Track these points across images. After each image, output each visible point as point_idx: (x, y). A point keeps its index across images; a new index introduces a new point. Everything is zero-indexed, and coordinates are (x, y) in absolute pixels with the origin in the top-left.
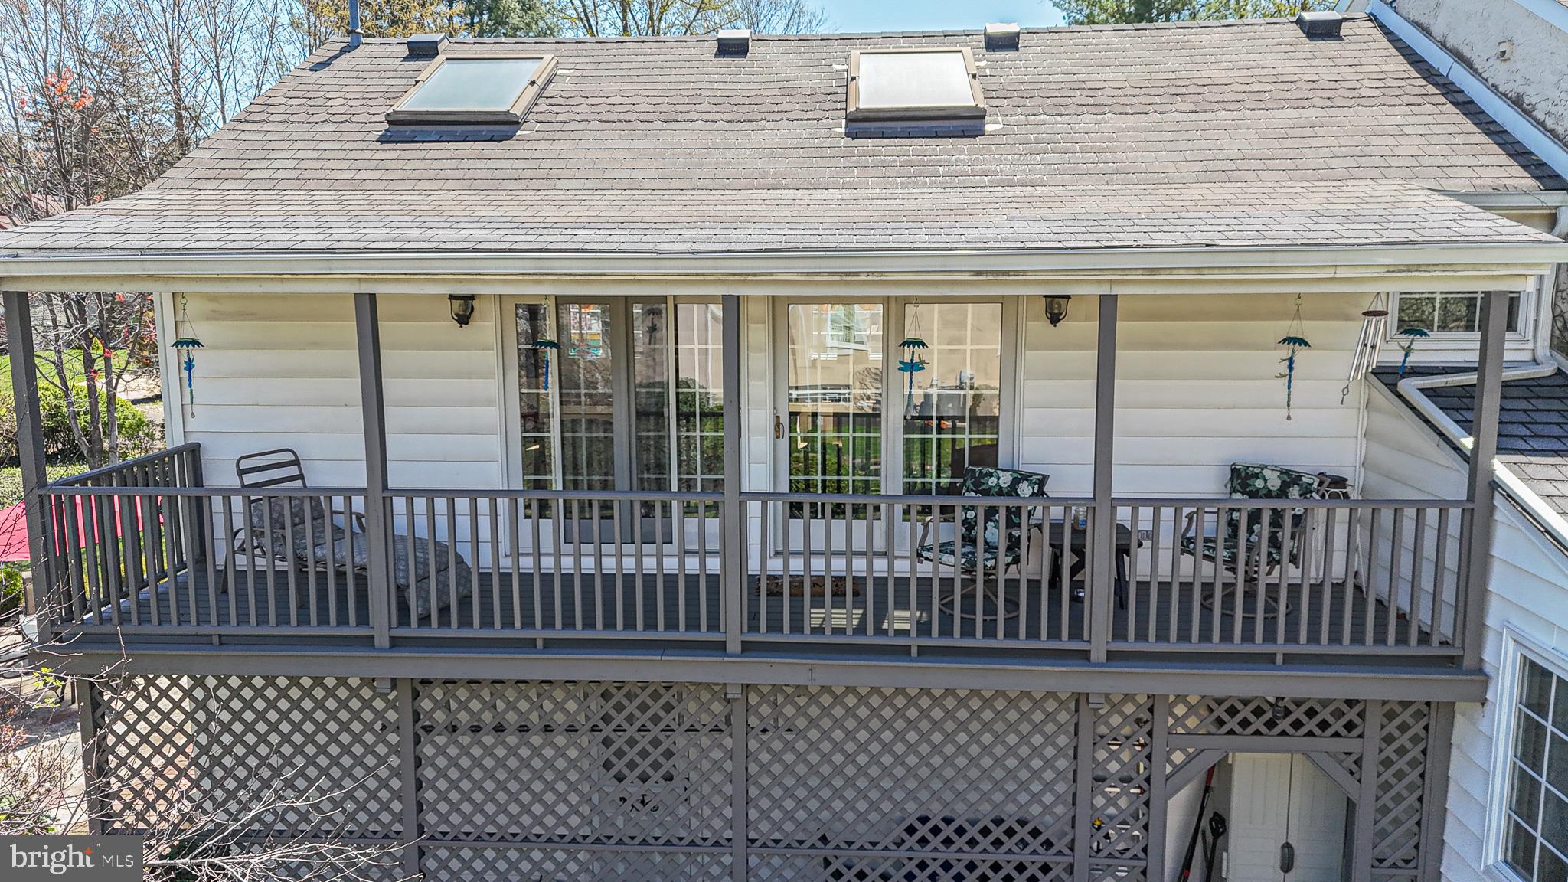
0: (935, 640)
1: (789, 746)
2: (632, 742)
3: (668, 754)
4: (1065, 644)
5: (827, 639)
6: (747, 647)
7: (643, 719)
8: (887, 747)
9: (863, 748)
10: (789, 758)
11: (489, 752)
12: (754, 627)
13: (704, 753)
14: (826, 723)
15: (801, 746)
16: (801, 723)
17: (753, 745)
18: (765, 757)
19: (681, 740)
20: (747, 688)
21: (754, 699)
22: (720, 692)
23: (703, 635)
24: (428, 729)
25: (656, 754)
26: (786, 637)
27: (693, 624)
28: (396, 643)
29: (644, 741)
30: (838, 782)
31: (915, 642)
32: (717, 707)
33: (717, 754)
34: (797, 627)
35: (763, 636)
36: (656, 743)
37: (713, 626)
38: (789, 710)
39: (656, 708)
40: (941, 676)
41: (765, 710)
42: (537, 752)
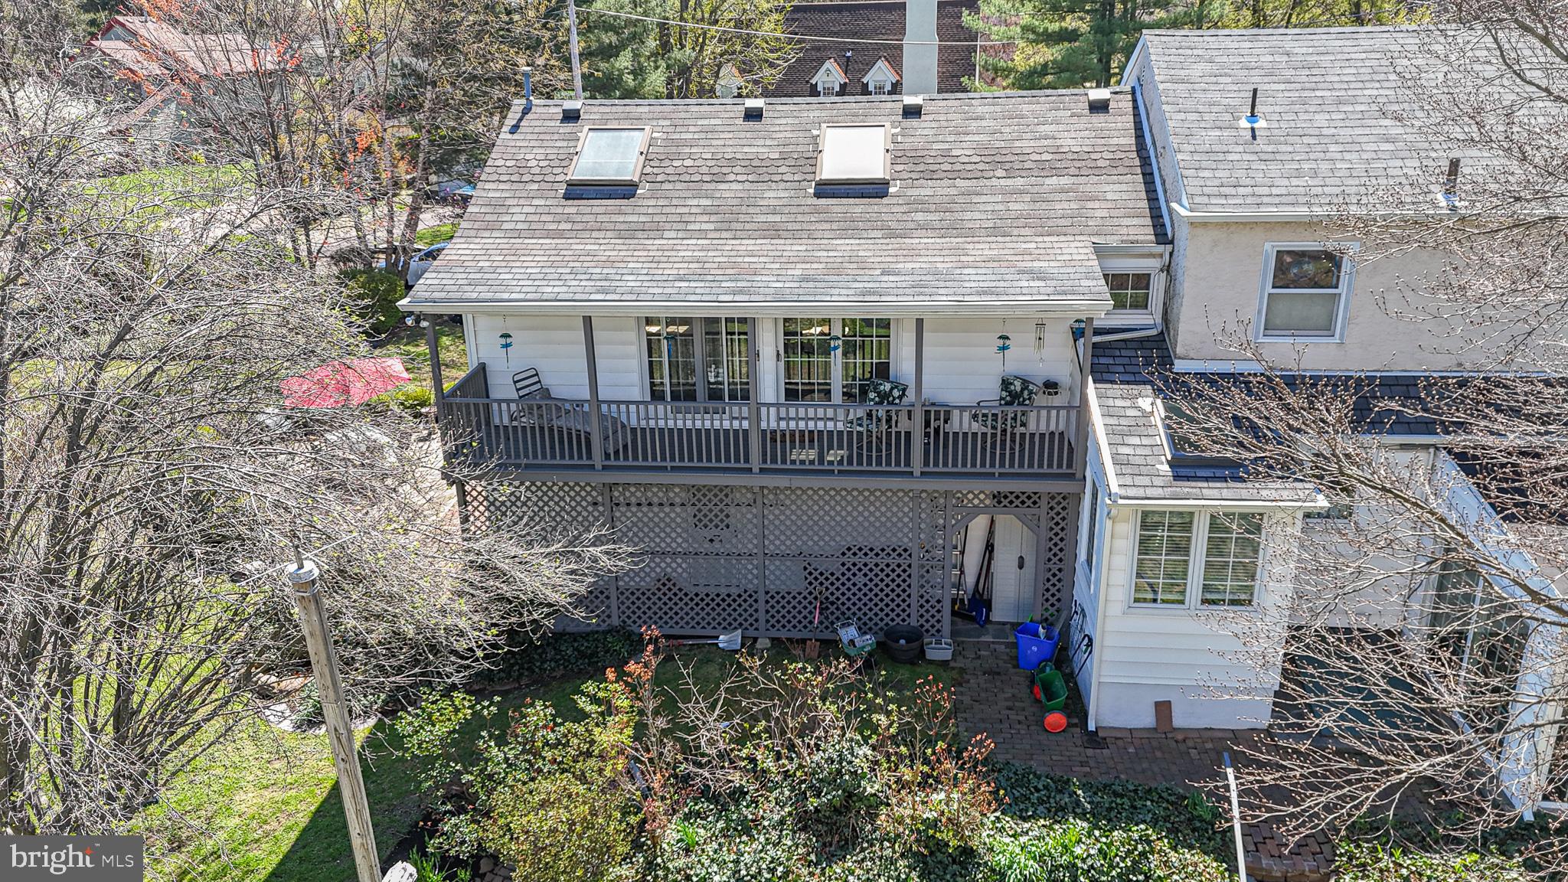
0: (845, 467)
1: (782, 513)
2: (711, 511)
3: (727, 516)
4: (902, 468)
5: (798, 466)
6: (762, 470)
7: (716, 500)
8: (827, 513)
9: (816, 513)
10: (782, 518)
11: (645, 515)
12: (765, 461)
13: (743, 515)
14: (799, 502)
15: (788, 512)
16: (788, 502)
17: (766, 512)
18: (771, 517)
19: (732, 510)
20: (762, 488)
21: (766, 492)
22: (750, 489)
23: (742, 465)
24: (617, 505)
25: (722, 516)
26: (779, 466)
27: (737, 460)
28: (604, 468)
29: (716, 510)
30: (805, 528)
31: (836, 468)
32: (749, 495)
33: (749, 516)
34: (784, 462)
35: (768, 465)
36: (722, 511)
37: (747, 460)
38: (782, 497)
39: (721, 496)
40: (850, 482)
41: (771, 497)
42: (667, 514)
